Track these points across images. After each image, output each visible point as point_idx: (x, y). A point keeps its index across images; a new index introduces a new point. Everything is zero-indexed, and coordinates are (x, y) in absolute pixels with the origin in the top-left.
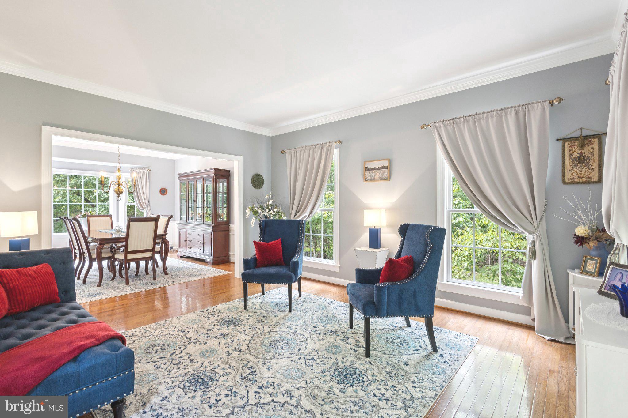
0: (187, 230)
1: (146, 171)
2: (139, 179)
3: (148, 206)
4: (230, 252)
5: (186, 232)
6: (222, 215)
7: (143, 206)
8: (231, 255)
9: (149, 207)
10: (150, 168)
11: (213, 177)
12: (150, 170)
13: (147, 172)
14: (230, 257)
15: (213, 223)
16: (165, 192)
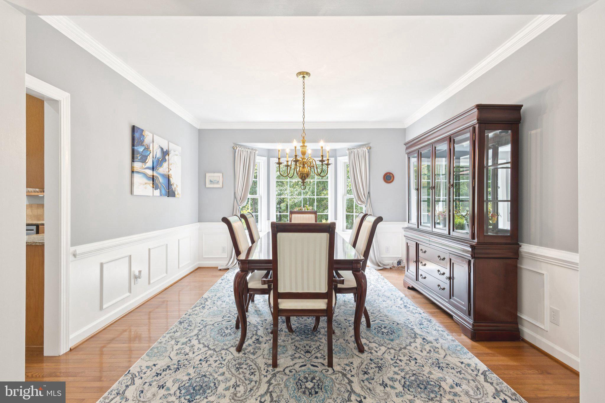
0: (418, 242)
1: (365, 149)
2: (357, 160)
3: (367, 199)
4: (521, 312)
5: (417, 245)
6: (492, 216)
7: (362, 200)
8: (525, 323)
9: (369, 200)
10: (371, 145)
11: (474, 129)
12: (370, 148)
13: (367, 151)
14: (522, 325)
15: (473, 238)
16: (391, 179)
